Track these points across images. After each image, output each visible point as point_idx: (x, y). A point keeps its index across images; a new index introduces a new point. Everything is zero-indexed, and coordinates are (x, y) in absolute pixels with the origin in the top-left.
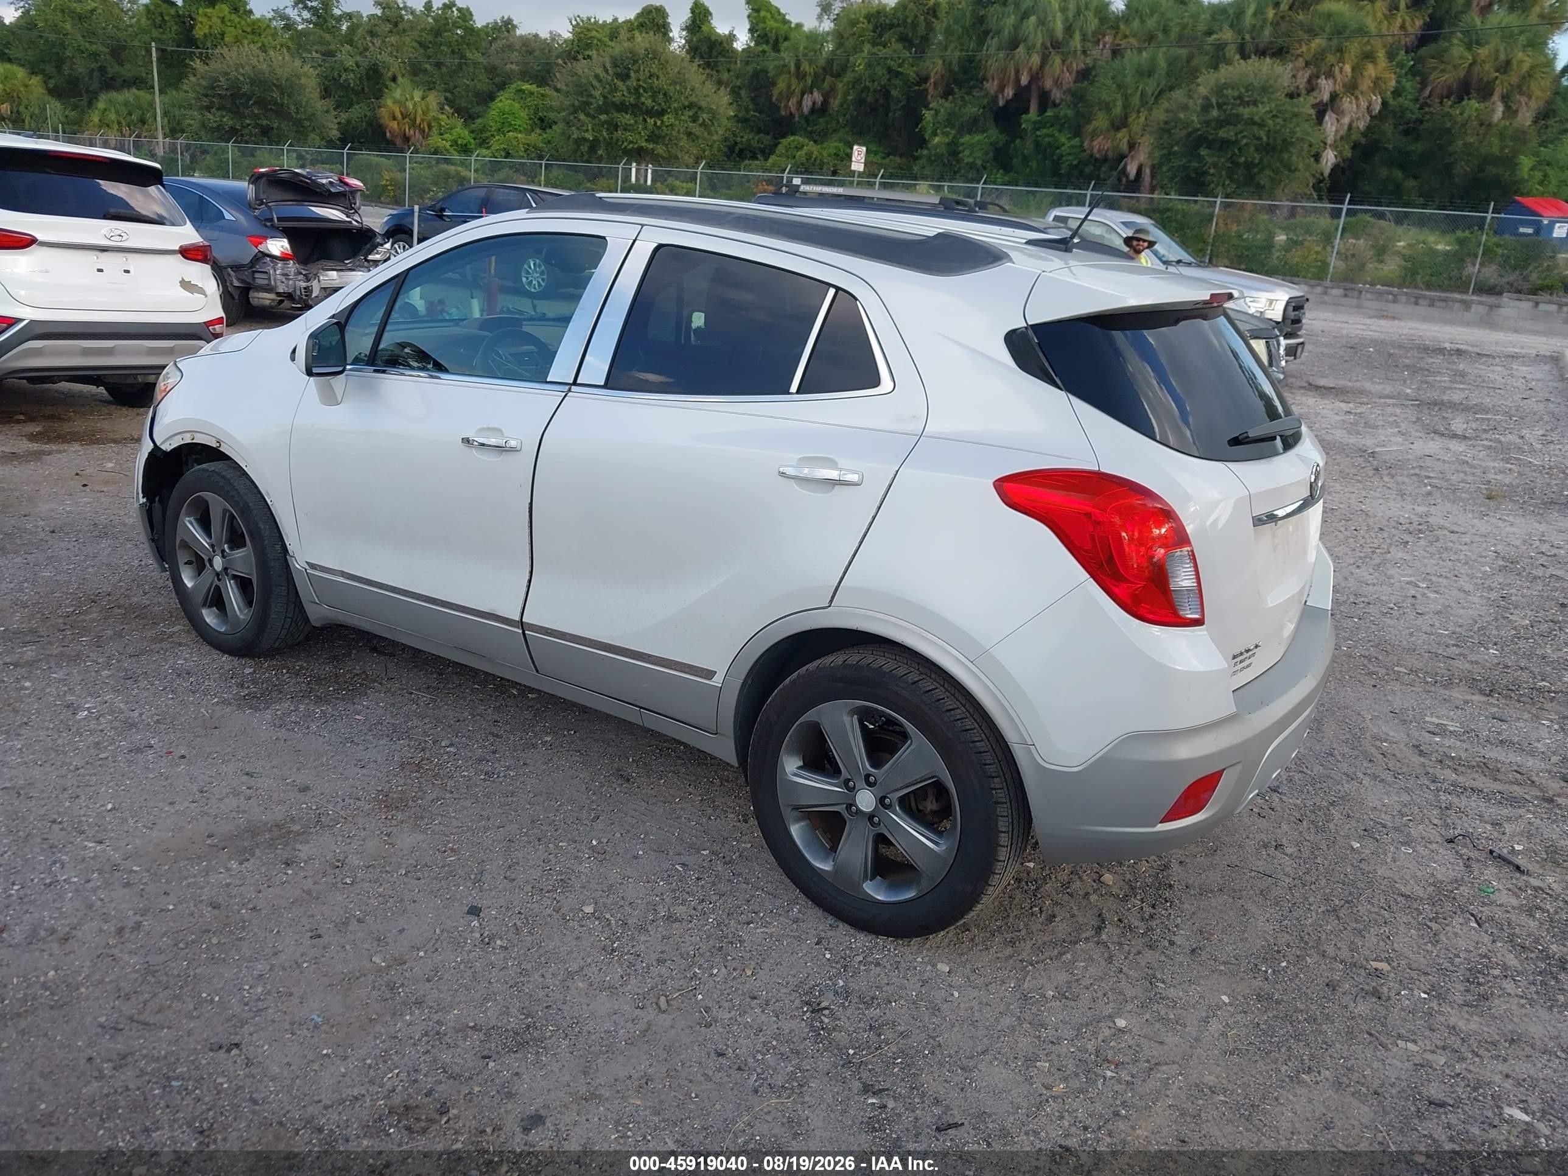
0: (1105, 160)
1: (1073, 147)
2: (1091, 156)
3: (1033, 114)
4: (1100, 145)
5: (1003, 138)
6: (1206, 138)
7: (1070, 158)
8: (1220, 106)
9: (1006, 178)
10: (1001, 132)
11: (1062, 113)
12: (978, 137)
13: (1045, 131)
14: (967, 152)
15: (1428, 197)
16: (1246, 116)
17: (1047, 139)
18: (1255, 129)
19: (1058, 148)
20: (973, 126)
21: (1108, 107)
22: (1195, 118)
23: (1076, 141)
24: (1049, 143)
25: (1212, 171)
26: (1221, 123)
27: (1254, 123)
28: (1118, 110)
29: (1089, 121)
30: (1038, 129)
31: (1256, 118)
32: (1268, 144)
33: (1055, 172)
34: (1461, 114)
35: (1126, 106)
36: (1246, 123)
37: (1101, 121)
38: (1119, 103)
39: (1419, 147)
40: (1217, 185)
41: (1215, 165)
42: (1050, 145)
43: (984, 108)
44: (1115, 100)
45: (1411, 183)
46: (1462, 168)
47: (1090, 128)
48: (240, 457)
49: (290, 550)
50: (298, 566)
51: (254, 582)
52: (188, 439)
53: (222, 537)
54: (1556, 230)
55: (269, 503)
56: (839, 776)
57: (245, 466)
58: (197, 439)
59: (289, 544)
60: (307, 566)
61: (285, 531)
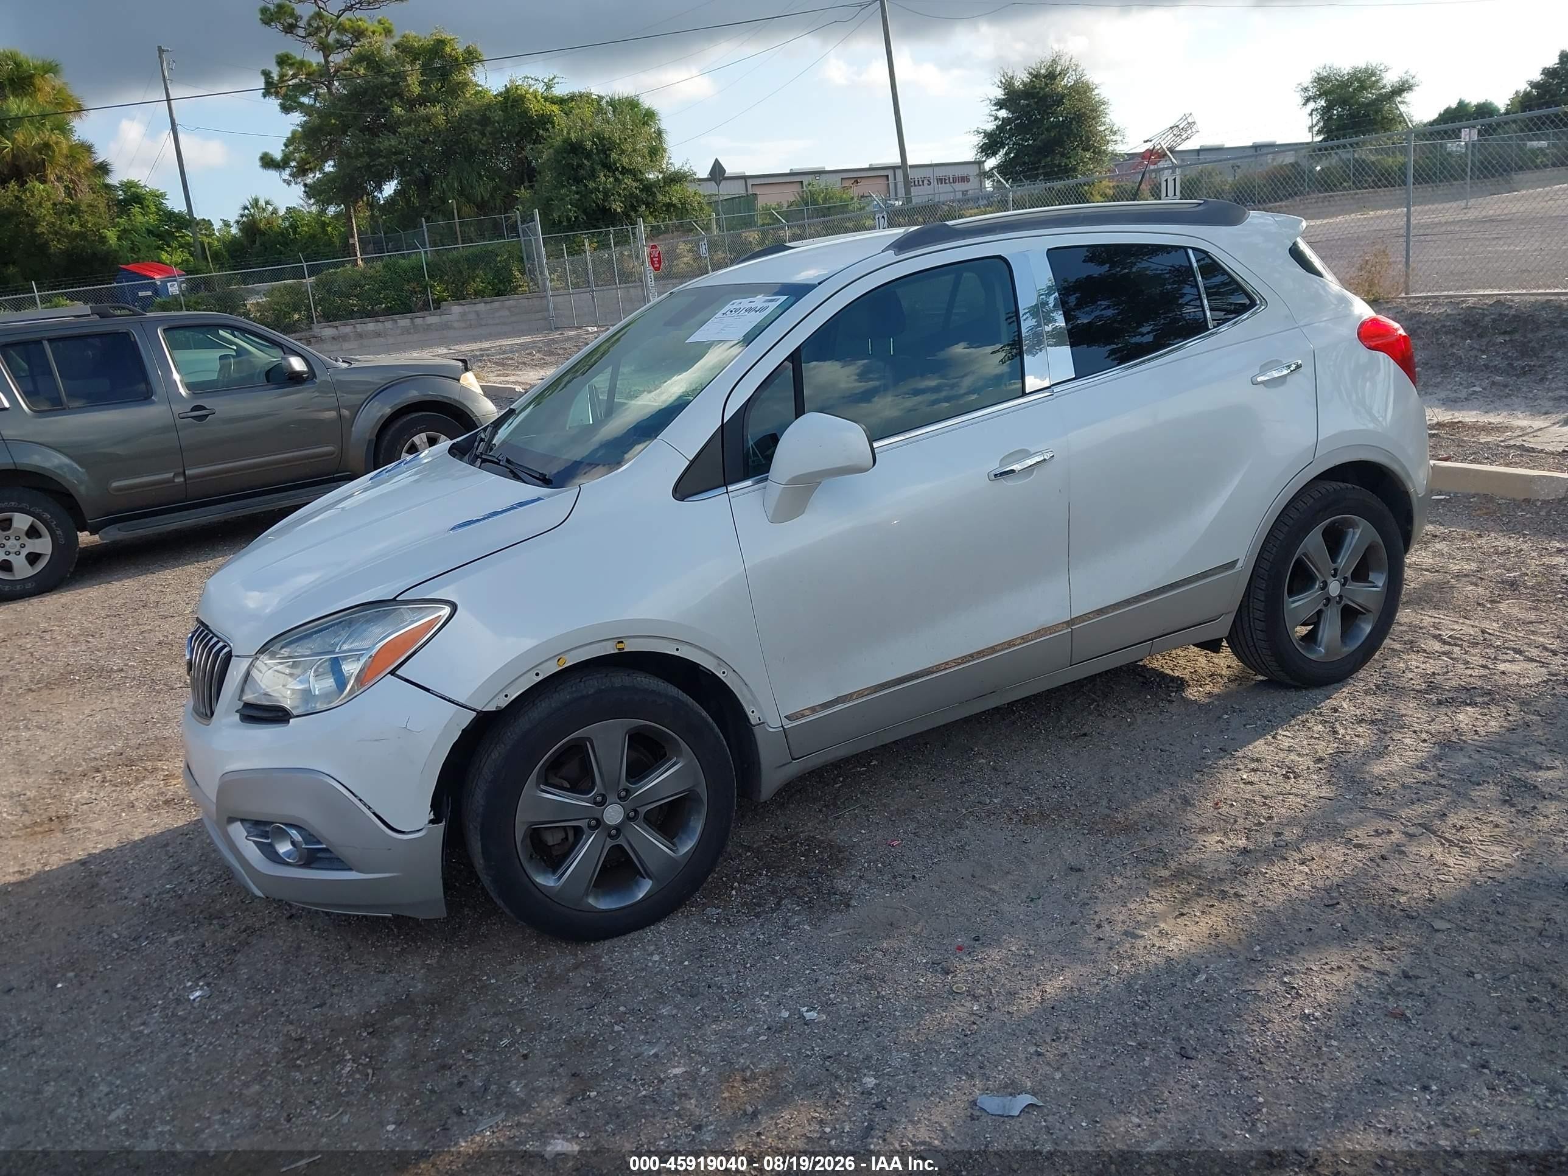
48: (664, 641)
49: (753, 719)
50: (771, 730)
51: (703, 791)
52: (553, 668)
53: (620, 773)
54: (170, 289)
55: (721, 676)
56: (1314, 583)
57: (677, 650)
58: (570, 660)
59: (753, 712)
60: (785, 722)
61: (749, 696)
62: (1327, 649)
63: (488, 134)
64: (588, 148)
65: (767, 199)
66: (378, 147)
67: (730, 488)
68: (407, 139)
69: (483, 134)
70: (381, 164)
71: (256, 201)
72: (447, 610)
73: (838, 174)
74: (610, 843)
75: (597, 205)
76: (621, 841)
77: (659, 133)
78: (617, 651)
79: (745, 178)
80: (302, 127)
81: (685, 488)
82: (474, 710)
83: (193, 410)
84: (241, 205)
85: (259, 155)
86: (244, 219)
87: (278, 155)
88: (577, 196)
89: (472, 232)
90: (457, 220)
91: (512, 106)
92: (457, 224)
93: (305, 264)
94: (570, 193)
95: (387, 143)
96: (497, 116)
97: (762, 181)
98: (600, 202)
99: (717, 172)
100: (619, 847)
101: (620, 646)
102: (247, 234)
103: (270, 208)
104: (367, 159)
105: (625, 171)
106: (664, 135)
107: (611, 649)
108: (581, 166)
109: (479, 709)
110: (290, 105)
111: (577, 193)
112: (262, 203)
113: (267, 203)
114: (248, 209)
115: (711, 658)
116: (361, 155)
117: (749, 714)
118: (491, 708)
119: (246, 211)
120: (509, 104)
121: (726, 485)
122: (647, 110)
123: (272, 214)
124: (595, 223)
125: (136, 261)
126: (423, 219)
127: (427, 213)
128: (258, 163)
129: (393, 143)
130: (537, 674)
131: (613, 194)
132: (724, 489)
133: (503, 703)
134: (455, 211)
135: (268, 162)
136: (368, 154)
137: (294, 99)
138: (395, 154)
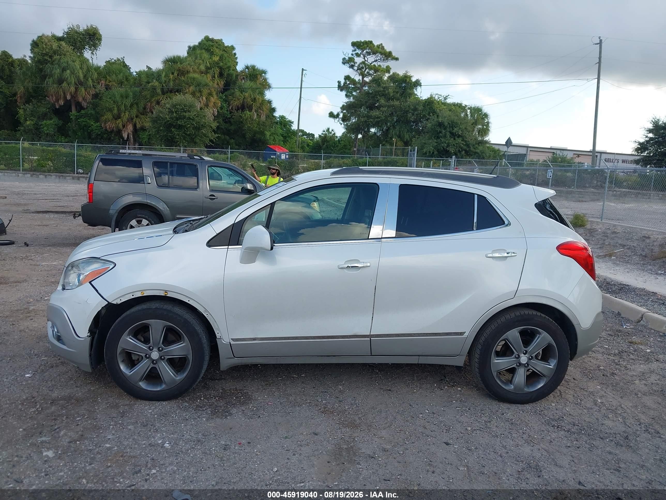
0: (112, 131)
1: (97, 126)
2: (106, 130)
3: (74, 111)
4: (110, 125)
5: (61, 122)
6: (172, 124)
7: (97, 131)
8: (176, 112)
9: (67, 140)
10: (59, 119)
11: (89, 112)
12: (49, 122)
13: (82, 119)
14: (45, 128)
15: (239, 146)
16: (187, 116)
17: (83, 123)
18: (191, 120)
19: (90, 127)
20: (44, 116)
21: (111, 110)
22: (167, 116)
23: (98, 124)
24: (85, 125)
25: (177, 137)
26: (177, 119)
27: (190, 119)
28: (115, 111)
29: (102, 116)
30: (79, 119)
31: (191, 117)
32: (197, 127)
33: (90, 137)
34: (245, 116)
35: (119, 110)
36: (187, 119)
37: (109, 116)
38: (116, 108)
39: (233, 128)
40: (180, 142)
41: (178, 135)
42: (85, 126)
43: (49, 109)
44: (113, 107)
45: (232, 141)
46: (248, 135)
47: (104, 118)
48: (184, 296)
49: (218, 336)
50: (224, 342)
51: (190, 357)
52: (139, 295)
53: (160, 341)
54: (282, 156)
55: (206, 315)
56: (513, 355)
57: (189, 301)
58: (146, 294)
59: (218, 333)
60: (231, 341)
61: (217, 327)
62: (515, 388)
63: (415, 115)
64: (446, 125)
65: (532, 157)
66: (371, 115)
67: (230, 247)
68: (383, 113)
69: (413, 114)
70: (371, 121)
71: (329, 129)
72: (113, 265)
73: (572, 152)
74: (152, 365)
75: (444, 148)
76: (156, 366)
77: (488, 123)
78: (164, 295)
79: (527, 147)
80: (346, 103)
81: (211, 243)
82: (107, 301)
83: (210, 196)
84: (323, 130)
85: (329, 112)
86: (323, 135)
87: (335, 113)
88: (436, 144)
89: (399, 152)
90: (394, 147)
91: (428, 105)
92: (394, 149)
93: (323, 155)
94: (433, 142)
95: (375, 113)
96: (421, 108)
97: (535, 150)
98: (445, 147)
99: (509, 143)
100: (155, 368)
101: (166, 294)
102: (322, 141)
103: (333, 133)
104: (366, 119)
105: (459, 136)
106: (490, 125)
107: (162, 294)
108: (440, 132)
109: (110, 302)
110: (349, 95)
111: (436, 143)
112: (330, 130)
113: (332, 130)
114: (324, 131)
115: (203, 308)
116: (364, 117)
117: (216, 333)
118: (115, 302)
119: (324, 133)
120: (427, 104)
121: (228, 246)
122: (485, 113)
123: (333, 135)
124: (441, 155)
125: (274, 144)
126: (381, 145)
127: (384, 143)
128: (328, 115)
129: (377, 113)
130: (133, 295)
131: (451, 145)
132: (227, 247)
133: (119, 302)
134: (395, 144)
135: (331, 115)
136: (367, 117)
137: (351, 93)
138: (377, 118)
